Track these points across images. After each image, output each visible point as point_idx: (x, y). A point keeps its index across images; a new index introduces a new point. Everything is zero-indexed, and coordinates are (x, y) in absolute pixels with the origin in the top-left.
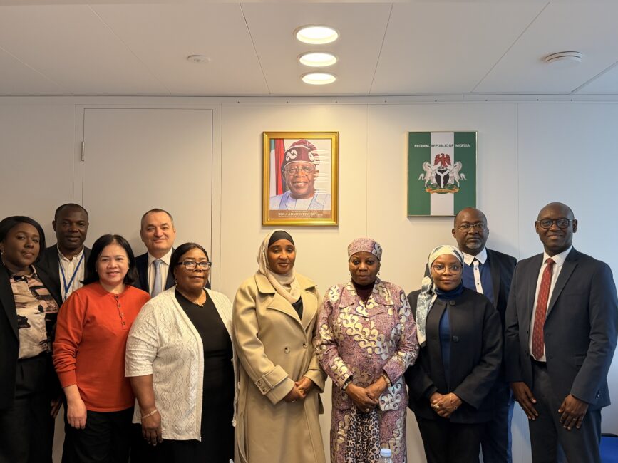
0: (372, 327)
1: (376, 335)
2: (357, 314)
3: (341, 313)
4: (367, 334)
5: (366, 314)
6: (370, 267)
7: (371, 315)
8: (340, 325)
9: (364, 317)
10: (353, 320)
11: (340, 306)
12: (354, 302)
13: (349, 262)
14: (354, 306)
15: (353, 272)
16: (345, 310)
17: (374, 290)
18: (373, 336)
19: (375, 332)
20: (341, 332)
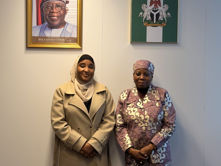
0: (145, 114)
1: (148, 119)
2: (137, 107)
3: (128, 107)
4: (143, 119)
5: (142, 107)
6: (147, 78)
7: (145, 107)
8: (127, 114)
9: (141, 108)
10: (134, 111)
11: (127, 103)
12: (136, 100)
13: (134, 74)
14: (136, 102)
15: (136, 81)
16: (130, 105)
17: (148, 92)
18: (146, 119)
19: (147, 117)
20: (128, 118)
